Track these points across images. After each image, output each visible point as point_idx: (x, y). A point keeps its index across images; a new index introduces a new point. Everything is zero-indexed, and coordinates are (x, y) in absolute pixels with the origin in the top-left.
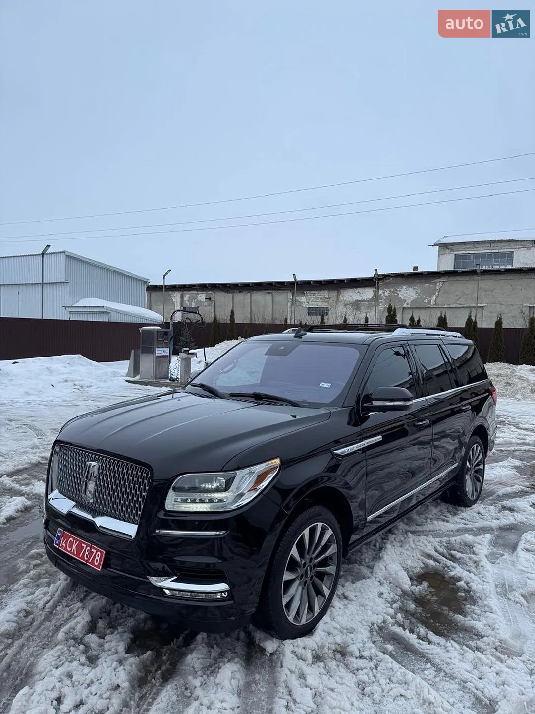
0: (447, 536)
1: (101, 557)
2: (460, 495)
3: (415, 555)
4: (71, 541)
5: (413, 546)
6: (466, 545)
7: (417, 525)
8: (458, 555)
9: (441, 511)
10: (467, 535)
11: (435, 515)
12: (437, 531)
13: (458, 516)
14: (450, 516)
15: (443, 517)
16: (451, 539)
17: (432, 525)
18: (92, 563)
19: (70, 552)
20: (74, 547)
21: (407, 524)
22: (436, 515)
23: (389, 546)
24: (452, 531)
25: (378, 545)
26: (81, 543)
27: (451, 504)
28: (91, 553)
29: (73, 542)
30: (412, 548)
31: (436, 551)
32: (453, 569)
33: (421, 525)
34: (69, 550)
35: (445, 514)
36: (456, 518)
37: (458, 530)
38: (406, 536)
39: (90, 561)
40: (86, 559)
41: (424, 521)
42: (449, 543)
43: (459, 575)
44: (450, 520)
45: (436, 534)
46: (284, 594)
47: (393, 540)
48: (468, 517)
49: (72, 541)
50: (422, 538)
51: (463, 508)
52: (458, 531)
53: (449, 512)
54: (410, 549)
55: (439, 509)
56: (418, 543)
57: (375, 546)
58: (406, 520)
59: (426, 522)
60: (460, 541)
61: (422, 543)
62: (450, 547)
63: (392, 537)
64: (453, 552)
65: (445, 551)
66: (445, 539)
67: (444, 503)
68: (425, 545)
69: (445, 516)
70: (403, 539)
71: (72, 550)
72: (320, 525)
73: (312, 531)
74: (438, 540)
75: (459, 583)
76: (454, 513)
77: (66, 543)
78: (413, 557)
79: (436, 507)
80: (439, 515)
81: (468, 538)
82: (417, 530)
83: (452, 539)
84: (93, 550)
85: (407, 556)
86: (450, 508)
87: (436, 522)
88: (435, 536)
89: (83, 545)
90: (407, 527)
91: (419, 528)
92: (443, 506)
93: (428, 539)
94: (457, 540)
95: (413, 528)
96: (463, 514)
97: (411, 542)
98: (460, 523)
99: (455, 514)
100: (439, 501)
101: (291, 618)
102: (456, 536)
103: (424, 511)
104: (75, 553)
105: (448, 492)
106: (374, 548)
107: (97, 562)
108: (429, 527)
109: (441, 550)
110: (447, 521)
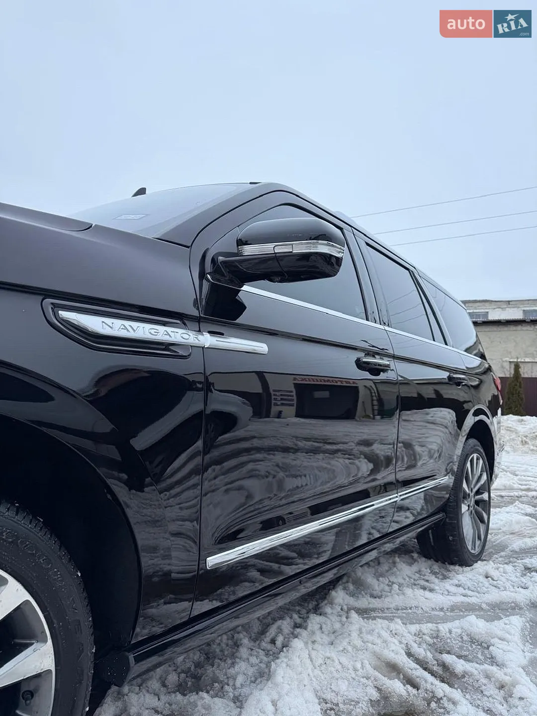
0: (430, 619)
2: (453, 540)
3: (359, 666)
5: (358, 643)
6: (473, 641)
7: (372, 596)
8: (460, 666)
9: (419, 572)
10: (472, 618)
11: (407, 579)
12: (411, 609)
13: (451, 582)
14: (436, 581)
15: (422, 583)
16: (441, 627)
17: (401, 597)
21: (353, 596)
22: (410, 578)
23: (297, 644)
24: (442, 609)
25: (280, 640)
27: (437, 561)
30: (355, 647)
31: (409, 654)
33: (380, 597)
35: (426, 578)
36: (447, 585)
37: (453, 609)
38: (344, 619)
41: (387, 588)
42: (436, 636)
44: (437, 588)
45: (410, 616)
47: (317, 627)
48: (469, 584)
50: (380, 625)
51: (457, 567)
52: (452, 610)
53: (435, 574)
54: (350, 648)
55: (415, 568)
56: (370, 638)
57: (273, 642)
58: (351, 587)
59: (390, 592)
60: (459, 631)
61: (379, 636)
62: (440, 646)
63: (315, 621)
64: (448, 659)
65: (430, 655)
66: (427, 628)
67: (424, 559)
68: (385, 641)
69: (427, 581)
70: (337, 626)
74: (414, 628)
76: (443, 575)
78: (355, 670)
79: (410, 564)
80: (416, 578)
81: (477, 625)
82: (371, 606)
83: (444, 628)
85: (339, 667)
86: (436, 567)
87: (409, 591)
88: (408, 620)
90: (351, 601)
91: (375, 603)
92: (424, 565)
93: (393, 626)
94: (454, 630)
95: (364, 602)
96: (460, 577)
97: (355, 635)
98: (455, 594)
99: (445, 578)
100: (415, 555)
102: (453, 619)
103: (387, 571)
105: (430, 531)
106: (269, 646)
108: (394, 600)
109: (421, 652)
110: (431, 590)
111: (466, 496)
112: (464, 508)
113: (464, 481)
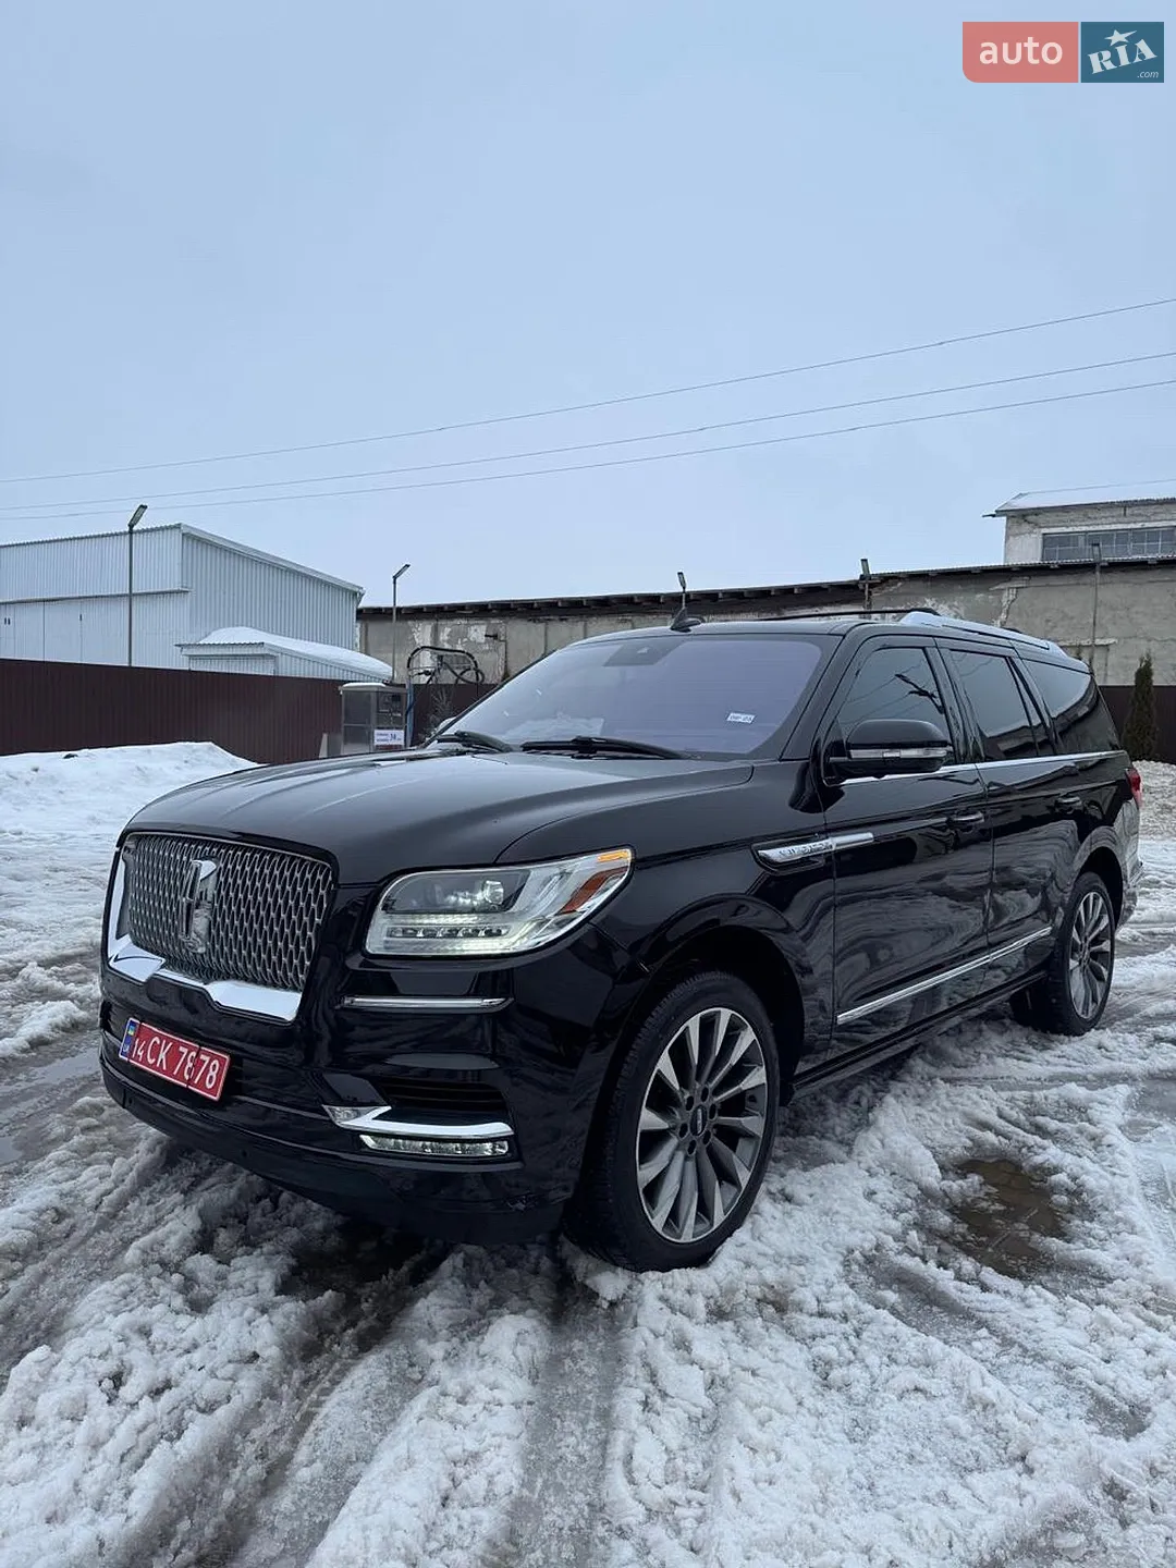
0: (1024, 1088)
1: (220, 1070)
2: (1056, 1004)
3: (951, 1122)
4: (155, 1042)
5: (948, 1105)
6: (1070, 1106)
7: (955, 1066)
8: (1053, 1125)
9: (1012, 1042)
10: (1073, 1085)
11: (997, 1050)
12: (1002, 1078)
13: (1053, 1053)
14: (1034, 1051)
15: (1016, 1054)
16: (1035, 1094)
17: (991, 1066)
18: (201, 1085)
19: (153, 1066)
20: (162, 1056)
21: (932, 1065)
22: (1001, 1048)
23: (889, 1099)
24: (1039, 1079)
25: (864, 1102)
26: (176, 1045)
27: (1036, 1030)
28: (198, 1063)
29: (161, 1045)
30: (944, 1108)
31: (1001, 1116)
32: (1041, 1151)
33: (965, 1067)
34: (151, 1061)
35: (1022, 1049)
36: (1047, 1055)
37: (1051, 1079)
38: (929, 1085)
39: (196, 1082)
40: (187, 1077)
41: (973, 1059)
42: (1031, 1101)
43: (1055, 1162)
44: (1034, 1058)
45: (1000, 1084)
46: (641, 1163)
47: (899, 1092)
48: (1075, 1055)
49: (158, 1042)
50: (970, 1090)
51: (1062, 1037)
52: (1051, 1081)
53: (1034, 1045)
54: (939, 1109)
55: (1007, 1037)
56: (960, 1100)
57: (858, 1103)
58: (929, 1057)
59: (977, 1062)
60: (1056, 1098)
61: (969, 1098)
62: (1032, 1109)
63: (896, 1087)
64: (1040, 1119)
65: (1022, 1118)
66: (1021, 1094)
67: (1019, 1026)
68: (975, 1103)
69: (1023, 1052)
70: (922, 1091)
71: (156, 1062)
72: (725, 1015)
73: (708, 1026)
74: (1006, 1094)
75: (1054, 1178)
76: (1043, 1046)
77: (145, 1049)
78: (946, 1124)
79: (1001, 1033)
80: (1008, 1049)
81: (1077, 1092)
82: (955, 1076)
83: (1039, 1095)
84: (202, 1057)
85: (931, 1123)
86: (1034, 1038)
87: (1000, 1061)
88: (998, 1088)
89: (181, 1049)
90: (932, 1070)
91: (962, 1073)
92: (1018, 1033)
93: (982, 1092)
94: (1050, 1096)
95: (948, 1071)
96: (1064, 1047)
97: (943, 1097)
98: (1056, 1065)
99: (1045, 1048)
100: (1007, 1021)
101: (658, 1221)
102: (1048, 1088)
103: (972, 1041)
104: (164, 1068)
105: (1028, 994)
106: (856, 1107)
107: (210, 1082)
108: (985, 1069)
109: (1014, 1114)
110: (1029, 1061)
111: (1076, 948)
112: (1073, 963)
113: (1075, 930)
